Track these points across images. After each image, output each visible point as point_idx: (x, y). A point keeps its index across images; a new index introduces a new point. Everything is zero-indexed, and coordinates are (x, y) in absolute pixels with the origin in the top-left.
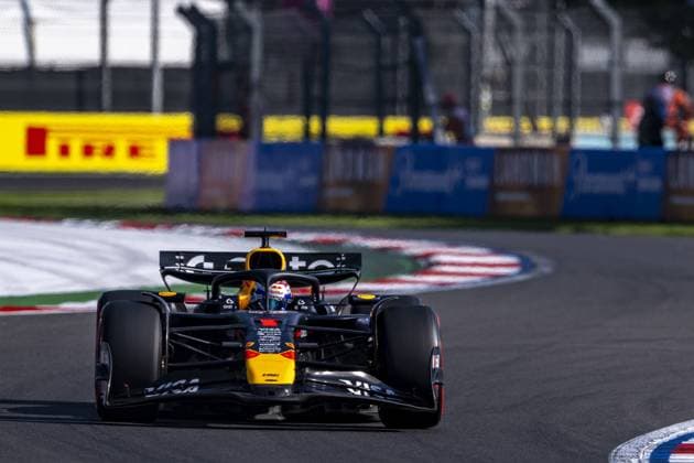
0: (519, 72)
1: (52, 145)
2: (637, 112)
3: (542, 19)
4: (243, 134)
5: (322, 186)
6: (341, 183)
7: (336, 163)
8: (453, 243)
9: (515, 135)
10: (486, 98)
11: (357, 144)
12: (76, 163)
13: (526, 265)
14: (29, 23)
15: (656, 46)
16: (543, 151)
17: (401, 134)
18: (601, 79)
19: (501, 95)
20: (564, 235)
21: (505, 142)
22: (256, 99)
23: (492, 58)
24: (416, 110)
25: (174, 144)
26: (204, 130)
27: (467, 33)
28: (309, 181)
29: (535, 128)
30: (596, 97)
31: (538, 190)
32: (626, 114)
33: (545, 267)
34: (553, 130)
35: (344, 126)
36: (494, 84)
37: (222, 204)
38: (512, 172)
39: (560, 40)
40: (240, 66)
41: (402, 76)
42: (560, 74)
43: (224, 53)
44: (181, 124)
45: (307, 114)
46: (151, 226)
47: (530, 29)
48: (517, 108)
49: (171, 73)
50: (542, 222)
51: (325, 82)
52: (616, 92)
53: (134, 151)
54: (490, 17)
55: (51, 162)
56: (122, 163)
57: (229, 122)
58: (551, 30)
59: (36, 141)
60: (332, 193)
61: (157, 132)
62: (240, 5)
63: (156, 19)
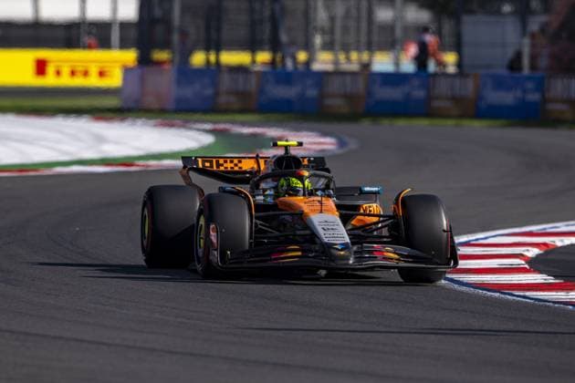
0: (338, 24)
1: (51, 69)
2: (413, 50)
5: (217, 94)
6: (230, 93)
7: (226, 82)
8: (297, 130)
9: (336, 63)
10: (318, 40)
11: (240, 70)
12: (66, 81)
13: (342, 144)
15: (422, 6)
16: (353, 74)
17: (264, 64)
18: (389, 28)
19: (327, 38)
20: (366, 126)
21: (329, 67)
23: (321, 16)
25: (127, 70)
26: (144, 60)
28: (209, 92)
29: (348, 59)
30: (389, 40)
31: (349, 97)
32: (404, 49)
33: (353, 145)
34: (360, 59)
35: (231, 58)
36: (323, 32)
37: (156, 106)
38: (334, 86)
40: (166, 21)
42: (364, 25)
43: (158, 12)
44: (130, 56)
45: (207, 49)
48: (337, 47)
49: (124, 26)
50: (353, 117)
51: (219, 30)
52: (398, 33)
53: (102, 74)
55: (50, 80)
56: (93, 81)
57: (161, 56)
59: (41, 67)
60: (223, 99)
61: (116, 62)
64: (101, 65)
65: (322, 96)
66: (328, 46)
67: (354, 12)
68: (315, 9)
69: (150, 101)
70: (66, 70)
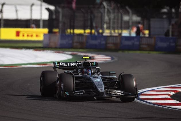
0: (112, 21)
1: (21, 34)
2: (135, 29)
3: (116, 11)
5: (73, 43)
6: (77, 42)
7: (76, 39)
8: (98, 54)
9: (111, 33)
10: (105, 26)
11: (80, 35)
12: (26, 38)
13: (112, 59)
14: (17, 11)
15: (138, 16)
16: (116, 37)
17: (88, 33)
18: (127, 22)
19: (108, 25)
20: (120, 53)
21: (109, 35)
23: (106, 18)
24: (91, 29)
25: (45, 35)
26: (50, 32)
27: (101, 13)
28: (71, 42)
29: (115, 32)
30: (127, 26)
31: (115, 44)
32: (132, 29)
33: (116, 59)
34: (118, 32)
35: (77, 31)
36: (107, 23)
37: (54, 46)
38: (110, 40)
39: (120, 15)
40: (57, 19)
42: (120, 21)
43: (54, 17)
44: (46, 31)
45: (70, 29)
46: (40, 50)
47: (114, 13)
48: (111, 28)
49: (44, 21)
50: (116, 50)
51: (74, 22)
52: (130, 24)
53: (37, 36)
54: (106, 10)
55: (21, 38)
56: (34, 38)
58: (118, 13)
59: (18, 34)
60: (75, 44)
61: (41, 32)
62: (58, 8)
63: (41, 10)
64: (36, 33)
65: (106, 43)
66: (108, 28)
67: (116, 17)
68: (104, 16)
69: (52, 45)
70: (26, 35)
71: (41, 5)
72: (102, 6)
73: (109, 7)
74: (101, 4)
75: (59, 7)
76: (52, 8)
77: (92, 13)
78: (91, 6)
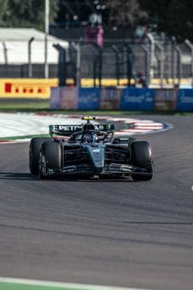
0: (162, 64)
1: (13, 89)
3: (169, 47)
4: (75, 84)
5: (99, 101)
6: (106, 101)
7: (104, 94)
8: (142, 119)
9: (161, 85)
10: (152, 73)
11: (111, 88)
12: (21, 95)
13: (165, 126)
14: (5, 50)
16: (170, 90)
17: (124, 85)
18: (189, 66)
19: (157, 72)
20: (177, 117)
21: (158, 87)
22: (78, 74)
23: (153, 60)
24: (130, 76)
25: (52, 88)
26: (62, 84)
27: (145, 52)
28: (95, 100)
29: (168, 82)
30: (189, 73)
31: (169, 102)
33: (171, 127)
34: (173, 82)
35: (107, 82)
36: (154, 68)
37: (68, 108)
38: (160, 96)
39: (175, 54)
40: (73, 63)
41: (125, 66)
42: (175, 65)
43: (68, 59)
44: (55, 82)
45: (94, 78)
46: (45, 115)
47: (166, 51)
49: (51, 66)
50: (170, 112)
51: (100, 67)
53: (40, 91)
54: (153, 47)
55: (13, 95)
56: (35, 95)
57: (70, 81)
58: (173, 51)
59: (8, 88)
60: (103, 103)
61: (47, 85)
62: (73, 44)
63: (46, 48)
64: (39, 86)
65: (154, 102)
66: (157, 76)
67: (169, 59)
68: (150, 56)
69: (65, 105)
70: (21, 90)
71: (46, 40)
72: (146, 40)
73: (157, 42)
74: (145, 36)
75: (76, 43)
76: (64, 44)
77: (129, 51)
78: (128, 40)
